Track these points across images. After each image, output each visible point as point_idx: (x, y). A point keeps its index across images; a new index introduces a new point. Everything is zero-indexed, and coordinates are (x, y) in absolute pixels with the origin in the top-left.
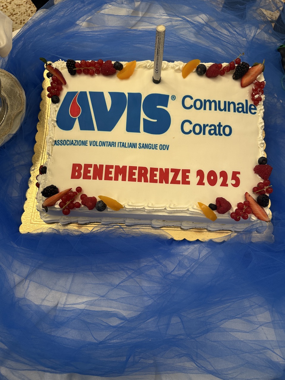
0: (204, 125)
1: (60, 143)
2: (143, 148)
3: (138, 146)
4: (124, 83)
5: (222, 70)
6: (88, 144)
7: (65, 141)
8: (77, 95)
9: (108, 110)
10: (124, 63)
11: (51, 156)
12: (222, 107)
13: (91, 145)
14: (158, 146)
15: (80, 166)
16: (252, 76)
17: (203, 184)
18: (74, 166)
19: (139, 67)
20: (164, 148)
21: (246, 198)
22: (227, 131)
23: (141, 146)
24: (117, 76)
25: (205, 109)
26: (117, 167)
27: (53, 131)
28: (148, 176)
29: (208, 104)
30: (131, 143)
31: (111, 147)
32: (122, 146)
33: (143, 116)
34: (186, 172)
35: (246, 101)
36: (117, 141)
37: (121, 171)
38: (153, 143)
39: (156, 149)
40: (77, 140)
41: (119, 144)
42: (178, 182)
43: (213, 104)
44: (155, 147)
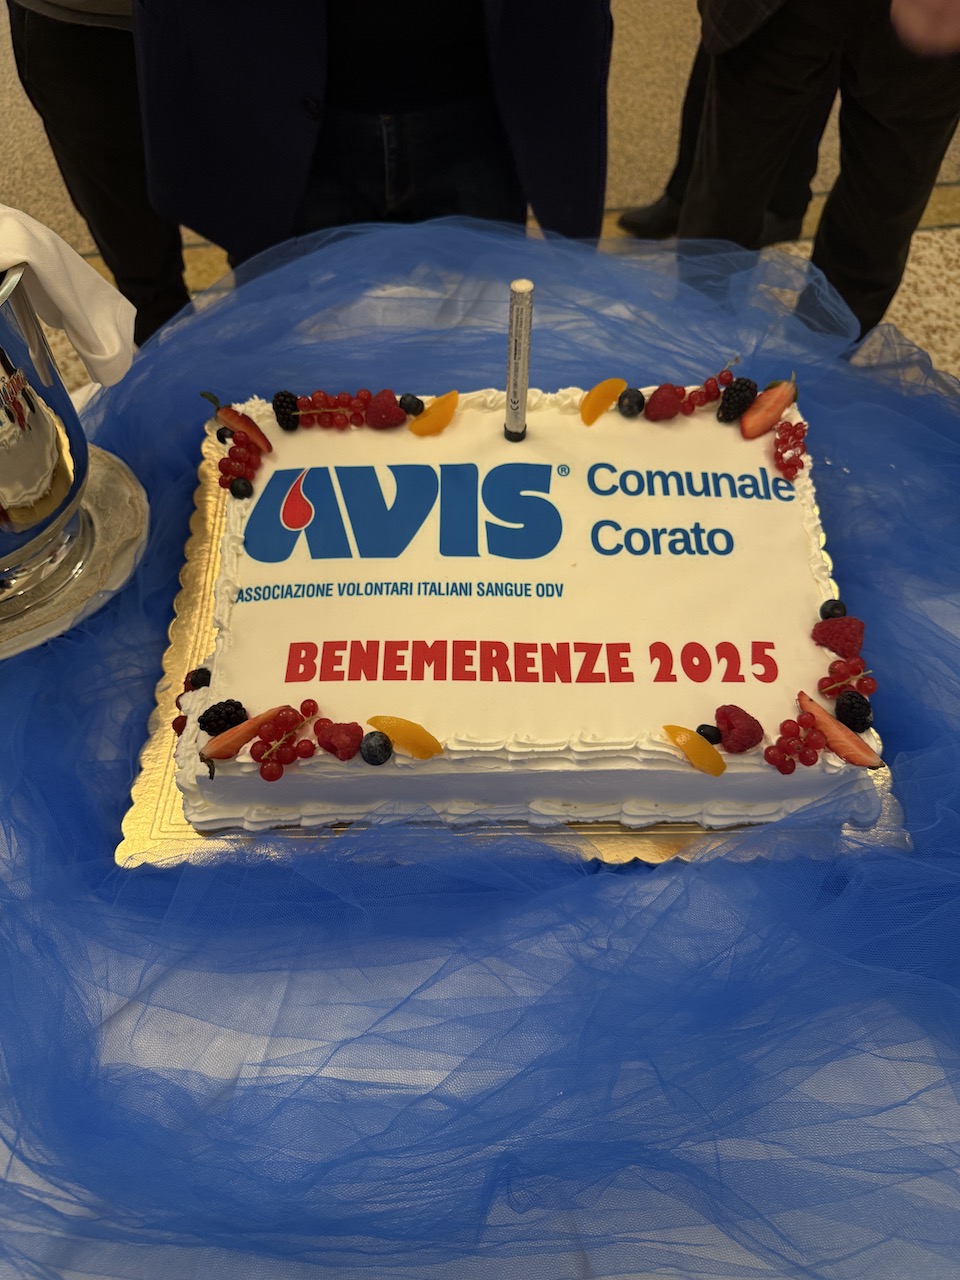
0: (655, 531)
1: (253, 594)
2: (490, 594)
3: (475, 589)
4: (429, 443)
5: (685, 402)
6: (335, 591)
7: (267, 590)
8: (302, 477)
9: (389, 507)
10: (427, 400)
11: (227, 630)
12: (698, 486)
13: (341, 594)
14: (533, 588)
15: (311, 648)
16: (768, 410)
17: (673, 679)
18: (295, 648)
19: (468, 404)
20: (550, 593)
21: (802, 707)
22: (720, 542)
23: (485, 589)
24: (411, 429)
25: (651, 492)
26: (419, 645)
27: (235, 568)
28: (511, 663)
29: (658, 481)
30: (454, 584)
31: (399, 596)
32: (431, 591)
33: (484, 515)
34: (617, 652)
35: (763, 471)
36: (415, 578)
37: (430, 656)
38: (519, 580)
39: (526, 595)
40: (302, 583)
41: (422, 587)
42: (600, 678)
43: (672, 481)
44: (525, 590)
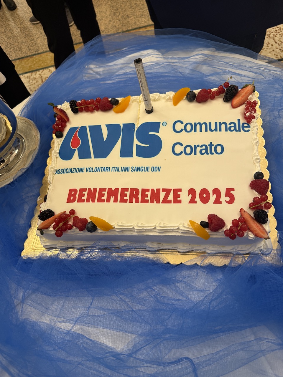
0: (195, 146)
1: (60, 171)
2: (135, 171)
3: (130, 169)
4: (120, 115)
5: (211, 95)
6: (85, 171)
7: (64, 170)
8: (78, 130)
9: (105, 140)
10: (120, 99)
12: (213, 127)
13: (87, 171)
14: (150, 168)
15: (75, 191)
16: (242, 97)
18: (71, 191)
20: (156, 170)
21: (241, 214)
22: (219, 149)
23: (134, 169)
24: (113, 110)
25: (195, 131)
26: (110, 190)
27: (56, 162)
28: (140, 196)
29: (198, 126)
30: (124, 167)
31: (105, 172)
32: (116, 170)
33: (136, 142)
34: (177, 191)
35: (239, 120)
36: (111, 166)
37: (113, 193)
38: (146, 166)
39: (148, 171)
40: (75, 168)
41: (113, 168)
43: (204, 126)
44: (147, 169)
